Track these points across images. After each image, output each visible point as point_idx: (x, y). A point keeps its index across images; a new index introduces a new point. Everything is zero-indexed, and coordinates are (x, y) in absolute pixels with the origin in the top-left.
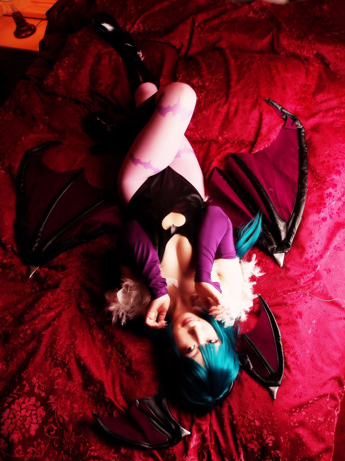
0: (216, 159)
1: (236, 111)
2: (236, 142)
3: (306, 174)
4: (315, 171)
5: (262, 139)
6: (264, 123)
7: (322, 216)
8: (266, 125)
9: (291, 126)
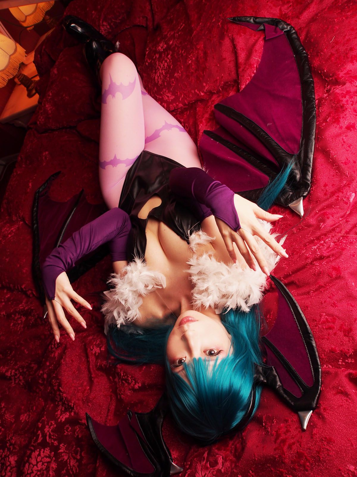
0: (204, 119)
1: (205, 53)
2: (221, 89)
3: (311, 83)
4: (322, 72)
5: (243, 70)
6: (239, 48)
7: (345, 123)
8: (243, 49)
9: (274, 33)
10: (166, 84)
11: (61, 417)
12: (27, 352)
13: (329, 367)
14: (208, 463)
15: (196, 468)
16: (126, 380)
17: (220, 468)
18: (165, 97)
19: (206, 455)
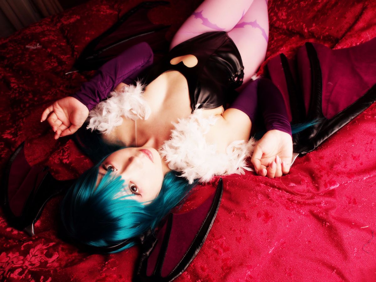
0: (290, 46)
5: (351, 35)
6: (363, 18)
10: (289, 4)
11: (6, 135)
12: (36, 84)
13: (188, 276)
14: (47, 251)
15: (36, 245)
16: (64, 151)
17: (49, 262)
18: (280, 13)
19: (51, 244)
